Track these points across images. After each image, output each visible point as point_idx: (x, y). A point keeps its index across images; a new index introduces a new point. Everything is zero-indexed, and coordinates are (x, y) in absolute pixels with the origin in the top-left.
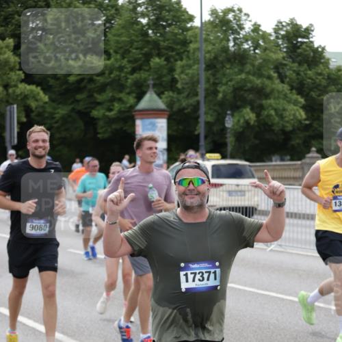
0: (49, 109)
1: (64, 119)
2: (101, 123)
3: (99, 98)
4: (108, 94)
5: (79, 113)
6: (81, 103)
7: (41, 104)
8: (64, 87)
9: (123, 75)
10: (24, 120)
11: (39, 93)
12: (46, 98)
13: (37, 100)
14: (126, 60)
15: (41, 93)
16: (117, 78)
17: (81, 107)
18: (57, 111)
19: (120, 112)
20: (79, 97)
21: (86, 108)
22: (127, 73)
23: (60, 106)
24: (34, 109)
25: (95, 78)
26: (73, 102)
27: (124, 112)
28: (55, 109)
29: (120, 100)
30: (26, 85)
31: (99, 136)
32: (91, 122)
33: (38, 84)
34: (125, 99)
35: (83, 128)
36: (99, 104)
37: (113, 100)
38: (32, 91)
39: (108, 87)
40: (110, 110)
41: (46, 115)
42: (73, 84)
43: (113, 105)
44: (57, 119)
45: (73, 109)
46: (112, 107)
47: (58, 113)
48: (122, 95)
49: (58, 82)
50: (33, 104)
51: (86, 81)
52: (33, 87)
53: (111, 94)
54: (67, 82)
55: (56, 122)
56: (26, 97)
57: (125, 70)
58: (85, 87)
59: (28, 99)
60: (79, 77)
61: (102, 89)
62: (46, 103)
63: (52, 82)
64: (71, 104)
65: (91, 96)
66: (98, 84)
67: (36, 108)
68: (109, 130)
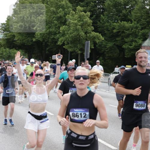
0: (104, 43)
1: (111, 48)
2: (127, 51)
3: (126, 40)
4: (131, 38)
5: (117, 46)
6: (118, 42)
7: (101, 41)
8: (111, 34)
9: (137, 30)
10: (93, 48)
11: (100, 36)
12: (103, 39)
13: (99, 40)
14: (139, 24)
15: (101, 37)
16: (135, 32)
17: (118, 43)
18: (107, 45)
19: (135, 46)
20: (117, 39)
21: (120, 44)
22: (139, 29)
23: (109, 42)
24: (97, 43)
25: (125, 31)
26: (115, 41)
27: (137, 46)
28: (107, 43)
29: (135, 41)
30: (95, 33)
31: (125, 56)
32: (122, 50)
33: (100, 33)
34: (138, 41)
35: (119, 52)
36: (126, 42)
37: (132, 41)
38: (97, 35)
39: (131, 35)
40: (131, 45)
41: (103, 46)
42: (115, 33)
43: (132, 43)
44: (107, 48)
45: (115, 44)
46: (131, 44)
47: (108, 45)
48: (136, 39)
49: (109, 32)
50: (97, 41)
51: (121, 32)
52: (98, 34)
53: (131, 39)
54: (112, 32)
55: (107, 49)
56: (94, 38)
57: (139, 28)
58: (120, 35)
59: (95, 39)
60: (118, 30)
61: (128, 36)
62: (103, 41)
63: (106, 32)
64: (114, 42)
65: (123, 39)
66: (126, 34)
67: (98, 43)
68: (130, 54)
